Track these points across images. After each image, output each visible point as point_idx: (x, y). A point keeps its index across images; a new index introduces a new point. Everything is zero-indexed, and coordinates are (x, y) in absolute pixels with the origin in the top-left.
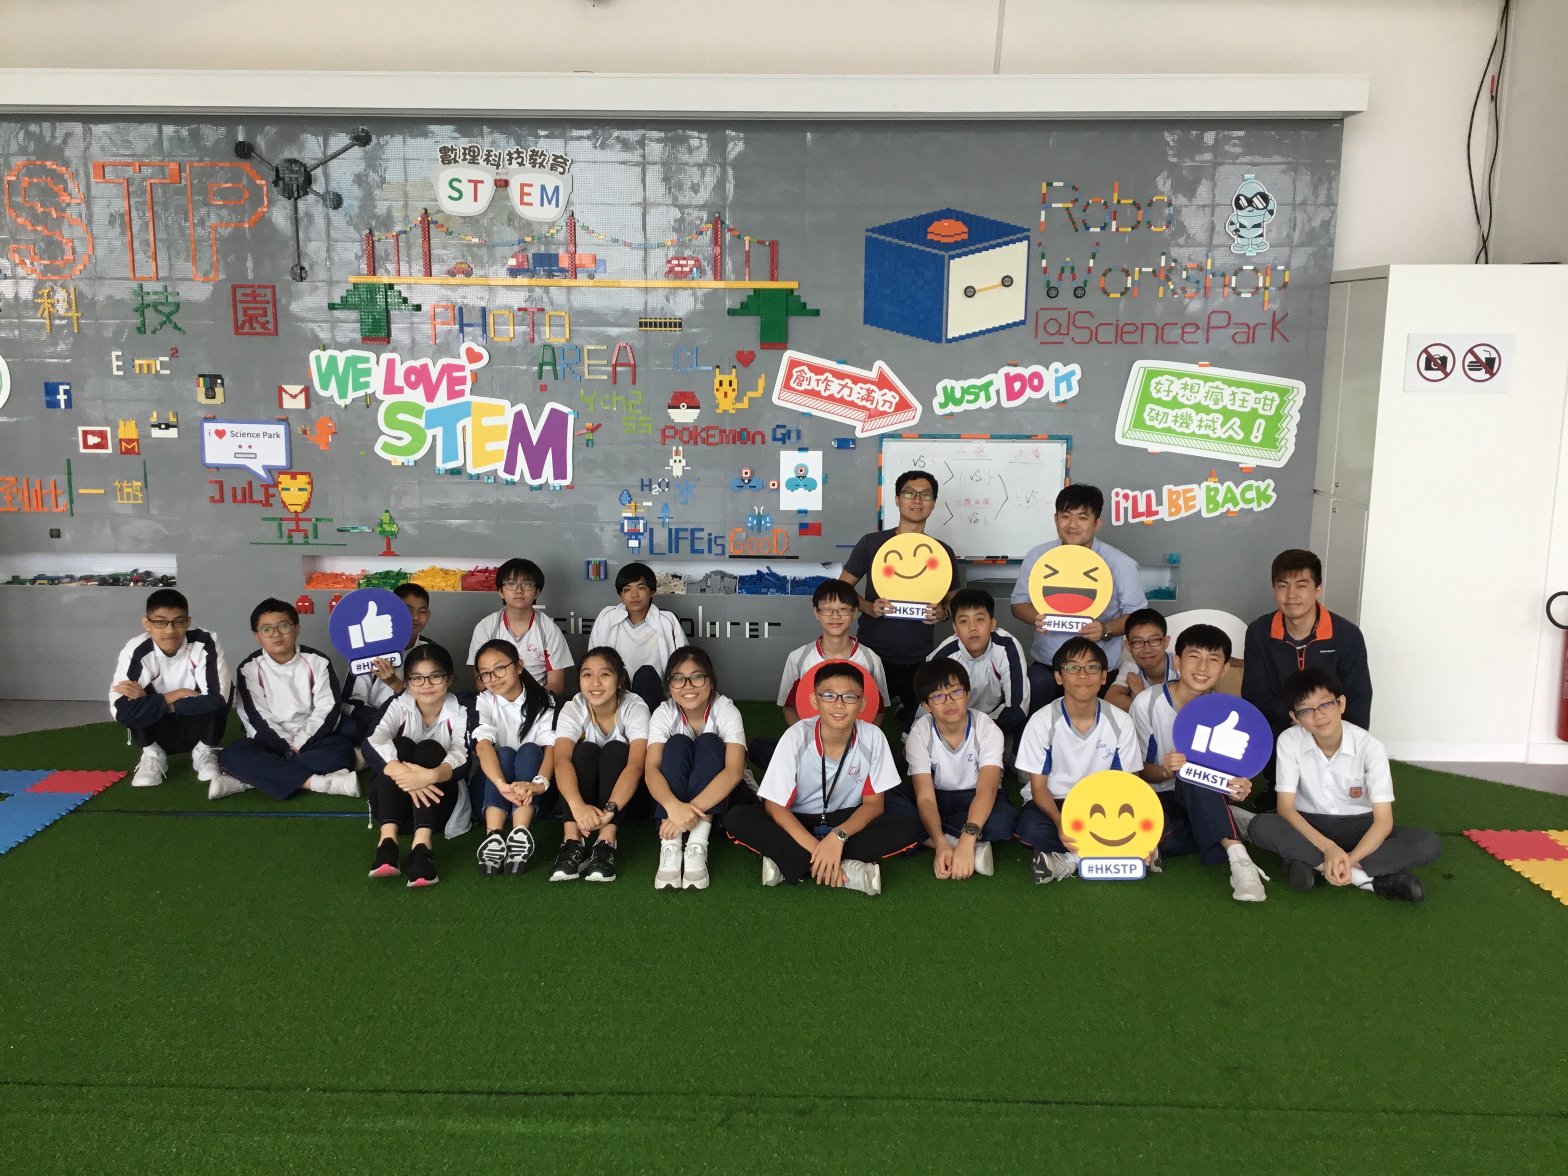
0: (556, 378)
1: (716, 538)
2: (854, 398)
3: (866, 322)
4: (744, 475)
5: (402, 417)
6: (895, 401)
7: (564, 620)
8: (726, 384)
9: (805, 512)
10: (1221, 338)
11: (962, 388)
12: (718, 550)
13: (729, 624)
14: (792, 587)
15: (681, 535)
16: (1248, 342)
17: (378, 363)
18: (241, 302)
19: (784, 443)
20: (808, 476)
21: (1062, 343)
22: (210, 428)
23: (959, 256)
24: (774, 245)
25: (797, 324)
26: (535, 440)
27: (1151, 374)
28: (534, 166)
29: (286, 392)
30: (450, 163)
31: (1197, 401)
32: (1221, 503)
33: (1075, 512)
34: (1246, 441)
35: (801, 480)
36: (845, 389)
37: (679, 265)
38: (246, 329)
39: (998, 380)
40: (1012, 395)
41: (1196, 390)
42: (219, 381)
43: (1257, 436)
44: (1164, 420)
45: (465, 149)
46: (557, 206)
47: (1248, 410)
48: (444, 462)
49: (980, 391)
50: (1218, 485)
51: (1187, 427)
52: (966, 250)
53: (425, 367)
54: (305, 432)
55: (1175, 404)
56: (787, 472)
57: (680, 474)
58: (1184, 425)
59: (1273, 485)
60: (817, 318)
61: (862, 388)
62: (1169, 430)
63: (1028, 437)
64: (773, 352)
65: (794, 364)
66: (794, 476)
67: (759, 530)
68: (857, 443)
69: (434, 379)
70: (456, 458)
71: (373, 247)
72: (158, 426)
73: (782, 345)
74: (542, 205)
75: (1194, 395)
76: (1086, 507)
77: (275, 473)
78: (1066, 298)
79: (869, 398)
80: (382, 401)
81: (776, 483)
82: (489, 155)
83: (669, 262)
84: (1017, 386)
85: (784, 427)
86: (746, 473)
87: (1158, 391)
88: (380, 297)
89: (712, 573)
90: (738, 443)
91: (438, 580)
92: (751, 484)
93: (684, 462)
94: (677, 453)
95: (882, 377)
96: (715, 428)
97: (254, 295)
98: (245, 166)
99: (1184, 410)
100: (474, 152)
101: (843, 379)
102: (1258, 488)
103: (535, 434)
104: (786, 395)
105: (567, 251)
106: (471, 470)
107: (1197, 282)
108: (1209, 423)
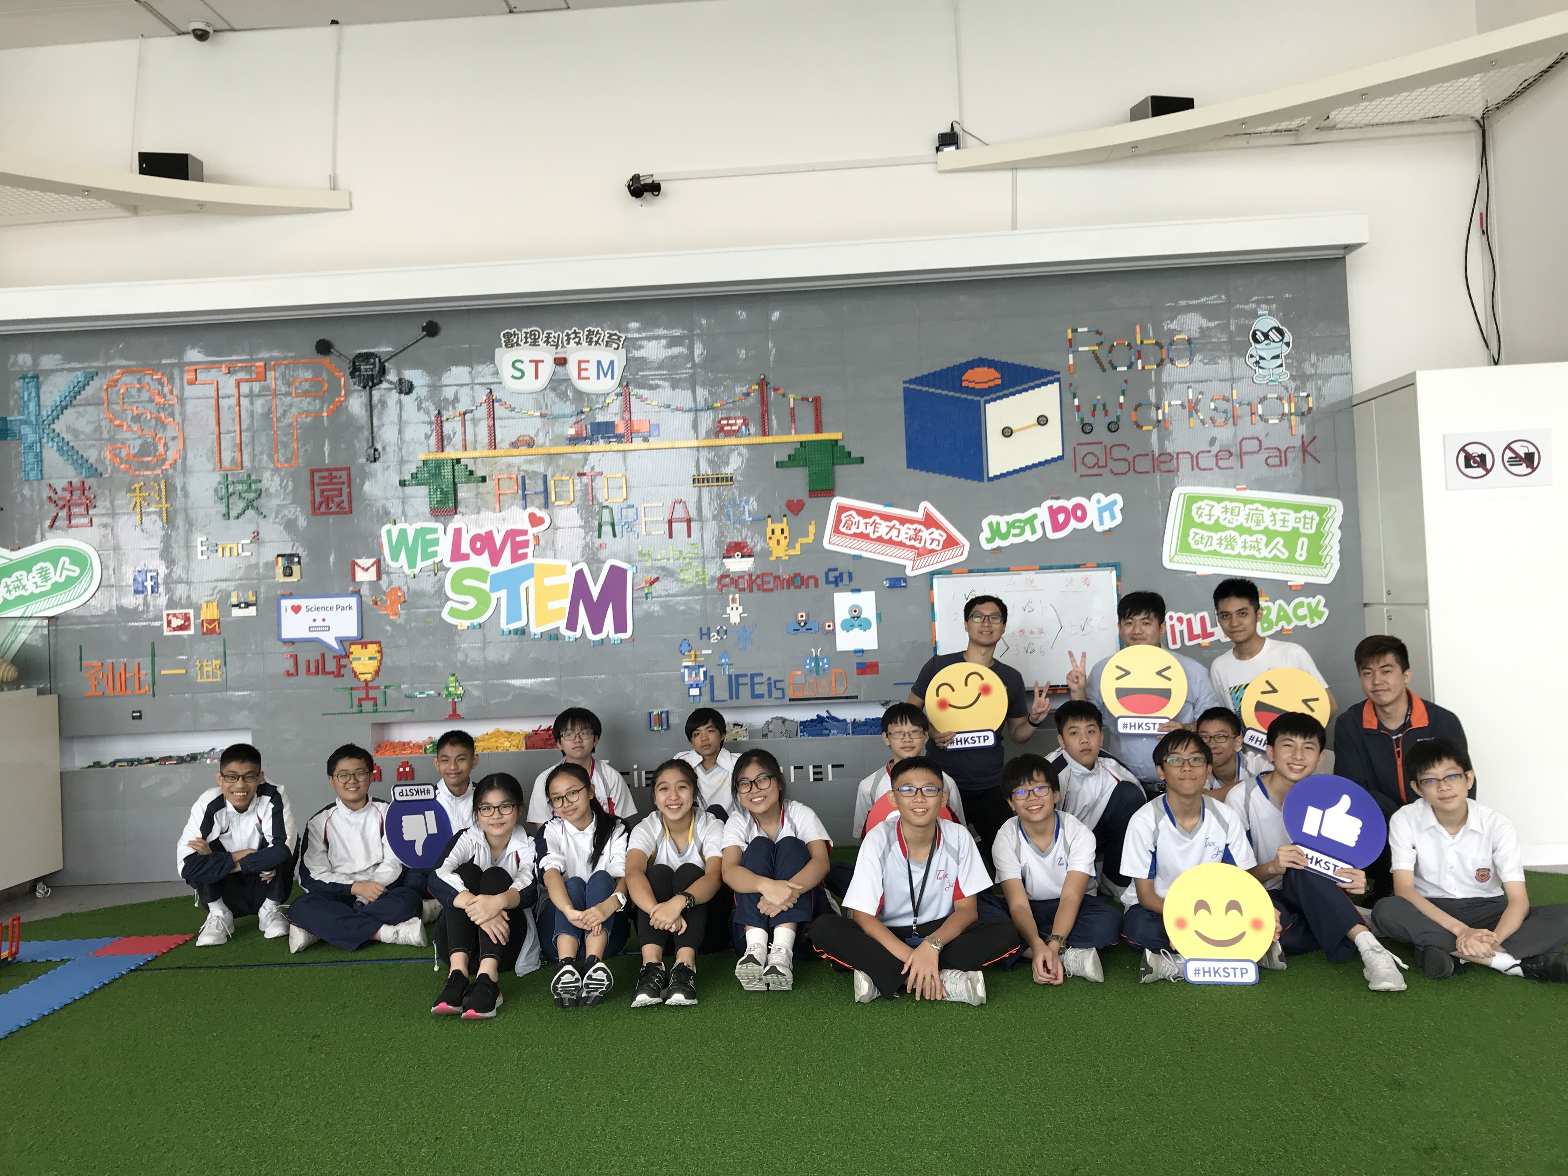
0: (615, 535)
1: (775, 682)
2: (902, 538)
3: (908, 467)
4: (800, 618)
5: (468, 582)
6: (942, 539)
7: (628, 773)
8: (778, 532)
9: (862, 651)
10: (1255, 464)
11: (1007, 523)
12: (776, 693)
13: (792, 768)
14: (853, 728)
15: (741, 680)
16: (1281, 465)
17: (445, 533)
18: (318, 484)
19: (837, 585)
20: (862, 616)
21: (1101, 475)
22: (286, 604)
23: (994, 400)
24: (817, 401)
25: (842, 472)
26: (595, 596)
27: (1191, 500)
28: (590, 344)
29: (359, 566)
30: (512, 346)
31: (1239, 523)
32: (1274, 621)
33: (1138, 618)
34: (1291, 559)
35: (856, 620)
36: (893, 530)
37: (728, 425)
38: (323, 509)
39: (1042, 513)
40: (1057, 527)
41: (1236, 513)
42: (296, 559)
43: (1301, 553)
44: (1209, 543)
45: (526, 333)
46: (613, 378)
47: (1289, 529)
48: (508, 624)
49: (1026, 525)
50: (1270, 604)
51: (1233, 548)
52: (1001, 394)
53: (490, 534)
54: (376, 603)
55: (1217, 527)
56: (841, 613)
57: (738, 621)
58: (1229, 547)
59: (1323, 601)
60: (862, 465)
61: (909, 529)
62: (1215, 553)
63: (1077, 566)
64: (822, 500)
65: (842, 509)
66: (849, 617)
67: (817, 672)
68: (908, 580)
69: (498, 544)
70: (519, 619)
71: (442, 427)
72: (238, 605)
73: (830, 493)
74: (598, 378)
75: (1235, 518)
76: (1148, 612)
77: (347, 644)
78: (1100, 433)
79: (916, 537)
80: (447, 569)
81: (831, 624)
82: (548, 337)
83: (719, 422)
84: (1061, 517)
85: (835, 570)
86: (802, 616)
87: (1200, 516)
88: (447, 471)
89: (773, 719)
90: (792, 587)
91: (502, 740)
92: (807, 627)
93: (741, 609)
94: (734, 601)
95: (928, 516)
96: (771, 574)
97: (331, 478)
98: (325, 360)
99: (1228, 533)
100: (535, 335)
101: (890, 521)
102: (1309, 604)
103: (595, 591)
104: (837, 539)
105: (623, 419)
106: (536, 629)
107: (1225, 412)
108: (1253, 544)
